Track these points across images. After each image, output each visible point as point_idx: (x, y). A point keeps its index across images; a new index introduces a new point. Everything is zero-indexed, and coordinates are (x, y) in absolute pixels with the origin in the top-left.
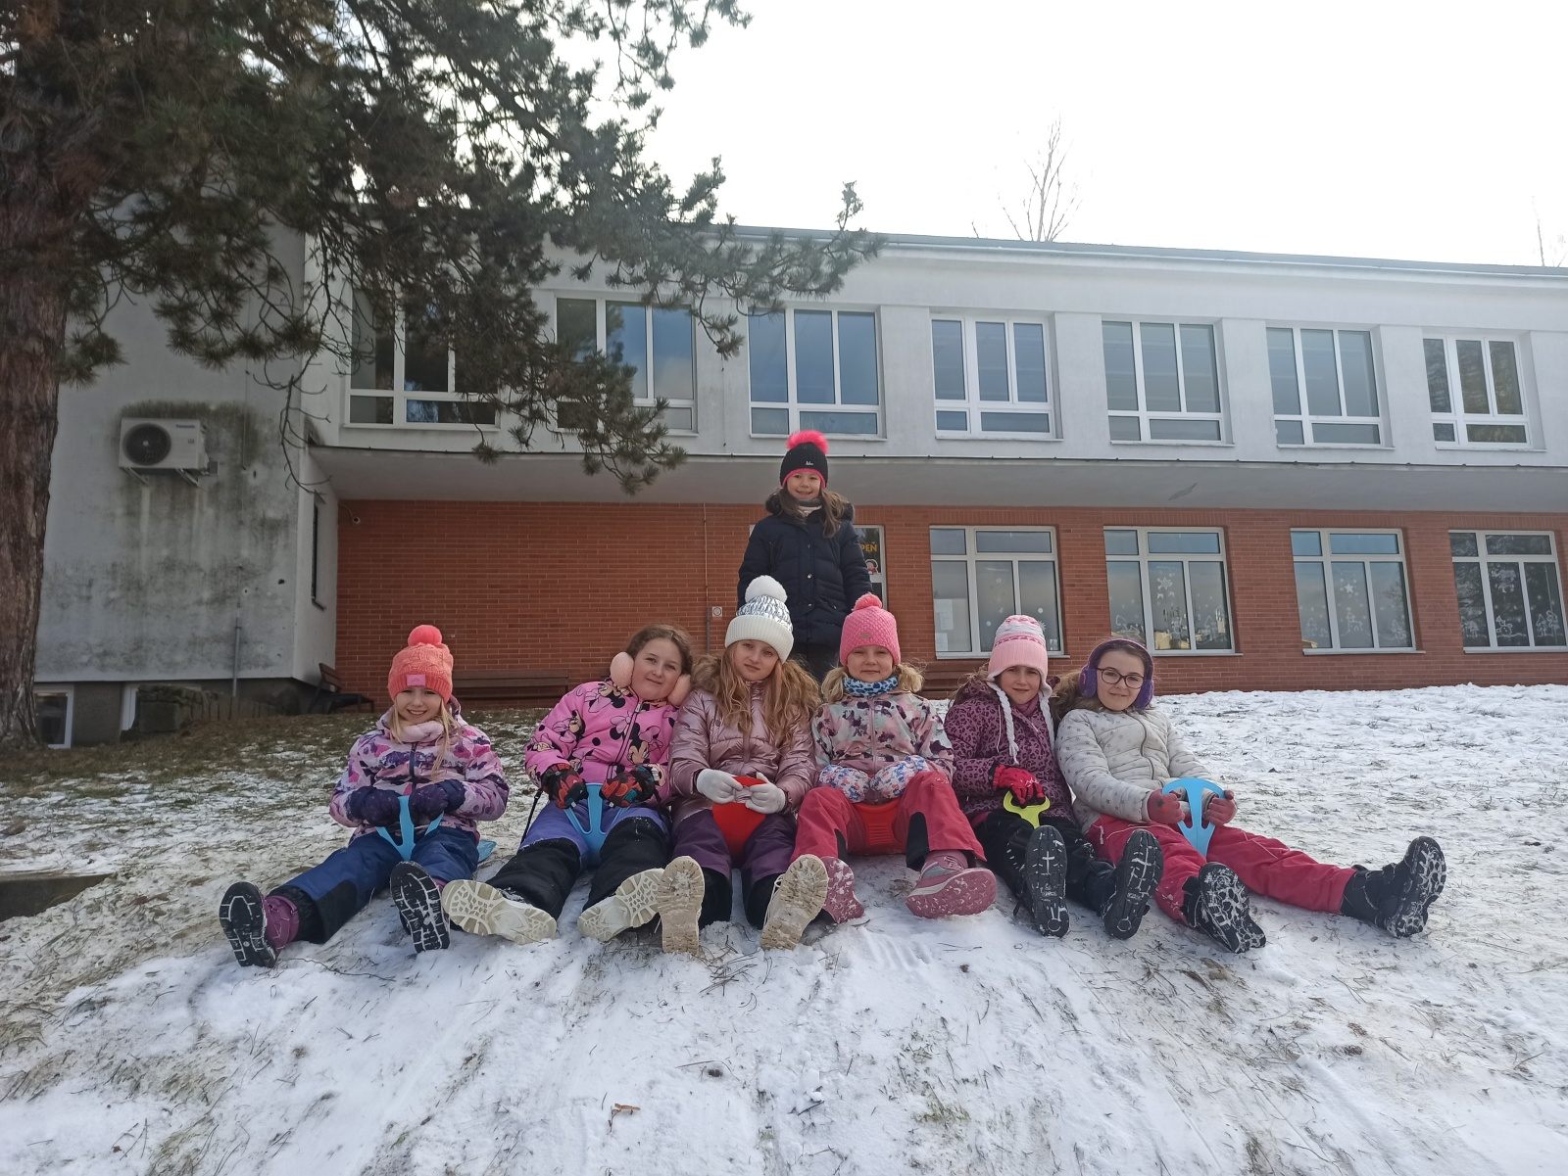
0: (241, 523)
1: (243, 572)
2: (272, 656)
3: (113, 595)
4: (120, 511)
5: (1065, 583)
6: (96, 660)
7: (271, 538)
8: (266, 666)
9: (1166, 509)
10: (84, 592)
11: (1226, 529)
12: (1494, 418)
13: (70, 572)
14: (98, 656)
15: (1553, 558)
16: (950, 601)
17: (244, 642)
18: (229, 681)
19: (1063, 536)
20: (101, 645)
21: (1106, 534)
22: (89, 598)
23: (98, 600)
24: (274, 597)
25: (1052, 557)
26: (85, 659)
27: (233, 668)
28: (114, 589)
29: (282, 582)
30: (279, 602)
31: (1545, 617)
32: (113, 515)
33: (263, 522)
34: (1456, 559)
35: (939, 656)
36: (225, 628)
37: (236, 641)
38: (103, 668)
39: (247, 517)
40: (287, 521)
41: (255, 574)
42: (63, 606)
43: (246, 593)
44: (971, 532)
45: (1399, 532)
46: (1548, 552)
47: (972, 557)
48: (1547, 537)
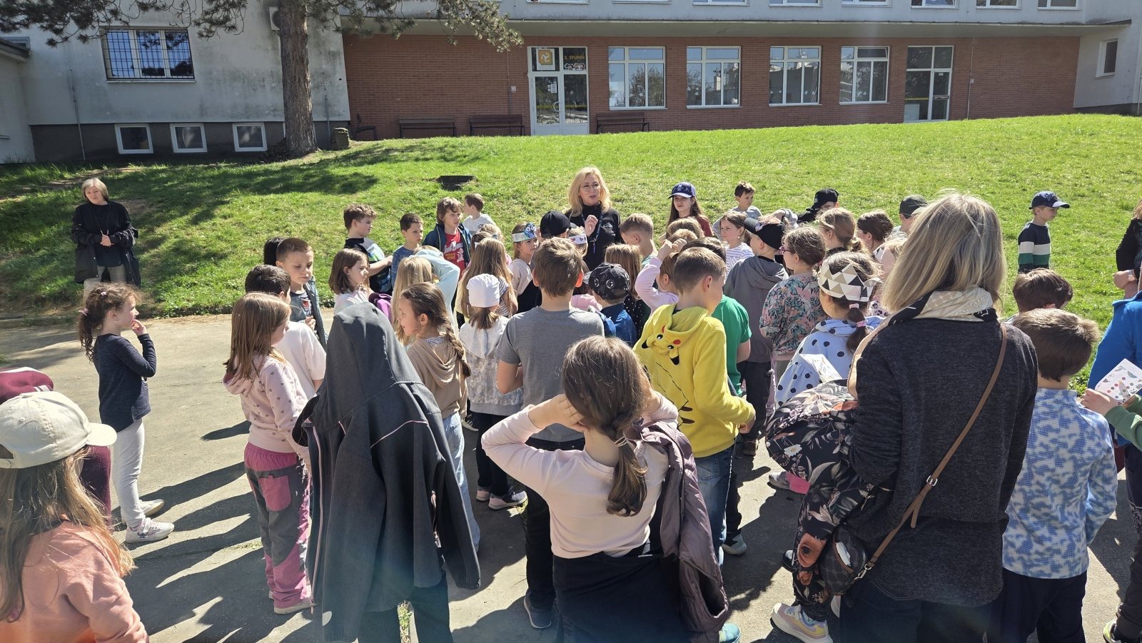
0: (321, 53)
1: (324, 75)
2: (341, 111)
3: (273, 85)
4: (270, 48)
5: (667, 74)
6: (271, 112)
7: (334, 60)
8: (339, 115)
9: (717, 37)
10: (262, 84)
11: (742, 47)
13: (255, 75)
14: (272, 111)
15: (886, 59)
16: (616, 83)
17: (329, 105)
18: (326, 122)
19: (669, 51)
20: (272, 106)
21: (688, 50)
22: (264, 86)
23: (268, 87)
24: (338, 86)
25: (663, 61)
26: (267, 112)
27: (327, 117)
28: (273, 82)
29: (340, 79)
30: (341, 88)
32: (267, 49)
33: (329, 53)
35: (611, 109)
36: (321, 99)
37: (326, 105)
38: (275, 116)
39: (323, 51)
40: (339, 52)
41: (329, 77)
42: (254, 90)
43: (327, 84)
44: (627, 49)
45: (820, 47)
46: (885, 56)
47: (627, 61)
48: (886, 49)
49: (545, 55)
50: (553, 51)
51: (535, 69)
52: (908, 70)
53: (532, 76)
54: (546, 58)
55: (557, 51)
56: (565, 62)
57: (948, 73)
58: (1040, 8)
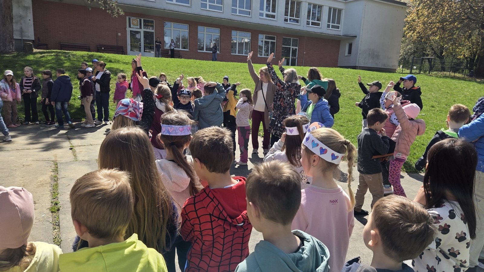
0: (19, 6)
1: (21, 17)
2: (30, 35)
5: (190, 36)
7: (26, 10)
8: (28, 37)
11: (221, 29)
12: (271, 13)
16: (167, 37)
17: (23, 32)
19: (190, 27)
21: (198, 27)
24: (28, 23)
25: (188, 30)
27: (22, 37)
29: (30, 20)
30: (30, 24)
33: (24, 7)
35: (165, 48)
36: (18, 28)
39: (21, 5)
40: (29, 7)
41: (24, 18)
43: (22, 21)
44: (172, 23)
45: (251, 33)
46: (275, 40)
47: (172, 29)
48: (275, 37)
49: (135, 21)
50: (139, 20)
51: (130, 27)
52: (283, 46)
53: (128, 30)
54: (135, 22)
55: (140, 21)
56: (144, 25)
57: (297, 49)
58: (328, 28)
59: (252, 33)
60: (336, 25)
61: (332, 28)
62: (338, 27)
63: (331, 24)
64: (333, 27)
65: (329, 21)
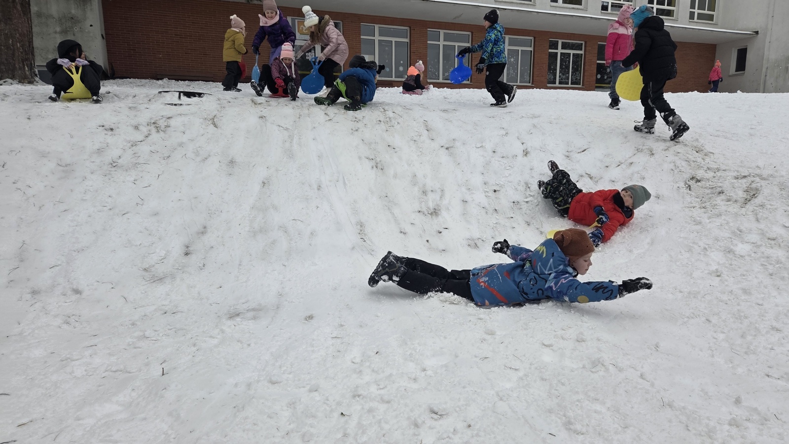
1: (73, 20)
5: (412, 51)
7: (84, 5)
9: (452, 23)
11: (472, 33)
15: (582, 52)
19: (412, 31)
21: (428, 32)
24: (90, 32)
25: (407, 40)
29: (91, 26)
30: (91, 35)
31: (576, 74)
34: (550, 51)
41: (79, 21)
43: (76, 29)
44: (377, 27)
45: (533, 38)
46: (581, 50)
47: (377, 38)
48: (582, 44)
52: (598, 62)
58: (690, 20)
59: (535, 38)
60: (706, 12)
61: (698, 19)
62: (711, 18)
63: (696, 11)
64: (701, 17)
65: (693, 6)
